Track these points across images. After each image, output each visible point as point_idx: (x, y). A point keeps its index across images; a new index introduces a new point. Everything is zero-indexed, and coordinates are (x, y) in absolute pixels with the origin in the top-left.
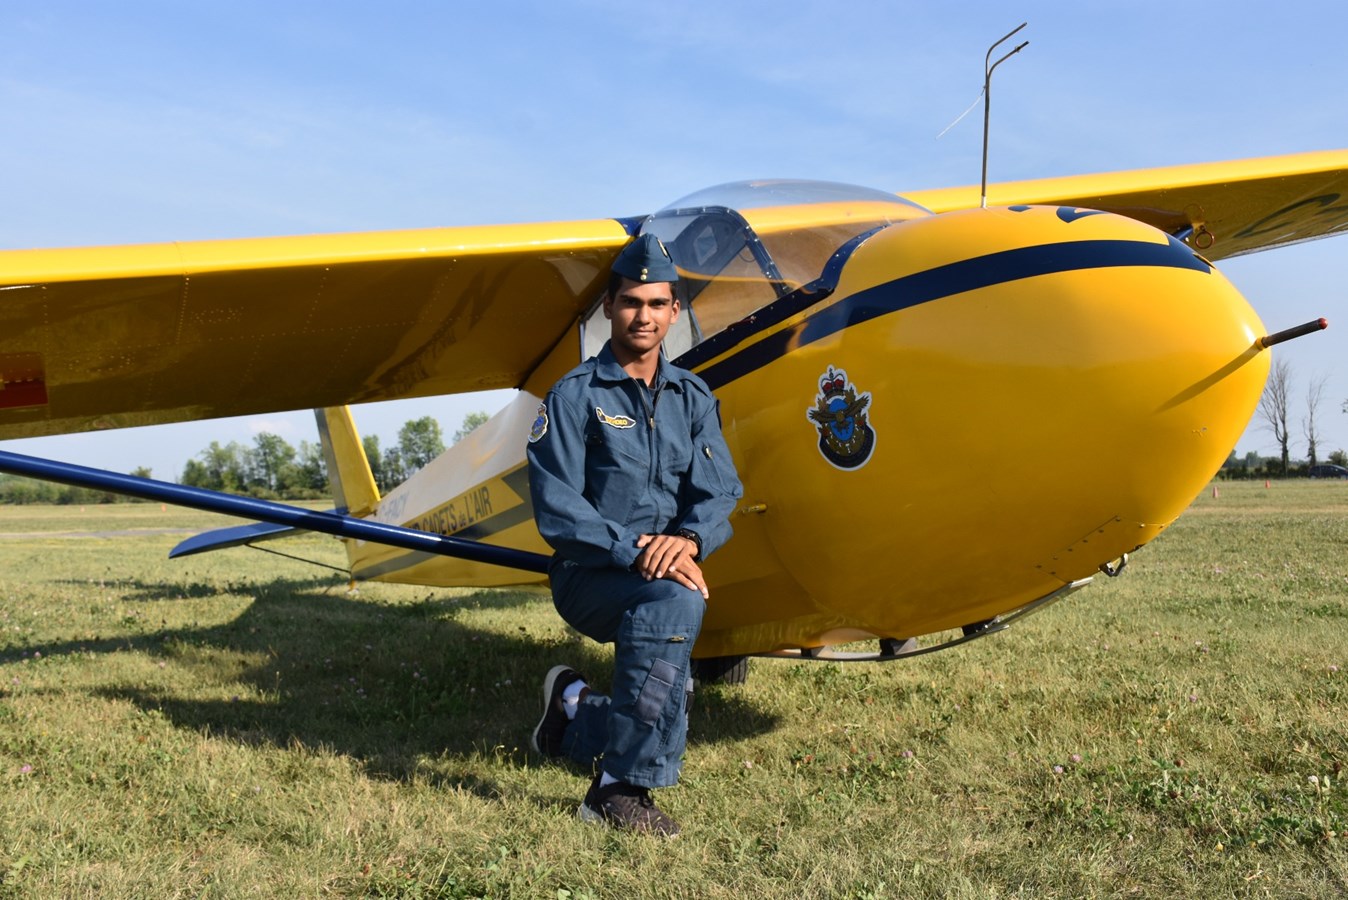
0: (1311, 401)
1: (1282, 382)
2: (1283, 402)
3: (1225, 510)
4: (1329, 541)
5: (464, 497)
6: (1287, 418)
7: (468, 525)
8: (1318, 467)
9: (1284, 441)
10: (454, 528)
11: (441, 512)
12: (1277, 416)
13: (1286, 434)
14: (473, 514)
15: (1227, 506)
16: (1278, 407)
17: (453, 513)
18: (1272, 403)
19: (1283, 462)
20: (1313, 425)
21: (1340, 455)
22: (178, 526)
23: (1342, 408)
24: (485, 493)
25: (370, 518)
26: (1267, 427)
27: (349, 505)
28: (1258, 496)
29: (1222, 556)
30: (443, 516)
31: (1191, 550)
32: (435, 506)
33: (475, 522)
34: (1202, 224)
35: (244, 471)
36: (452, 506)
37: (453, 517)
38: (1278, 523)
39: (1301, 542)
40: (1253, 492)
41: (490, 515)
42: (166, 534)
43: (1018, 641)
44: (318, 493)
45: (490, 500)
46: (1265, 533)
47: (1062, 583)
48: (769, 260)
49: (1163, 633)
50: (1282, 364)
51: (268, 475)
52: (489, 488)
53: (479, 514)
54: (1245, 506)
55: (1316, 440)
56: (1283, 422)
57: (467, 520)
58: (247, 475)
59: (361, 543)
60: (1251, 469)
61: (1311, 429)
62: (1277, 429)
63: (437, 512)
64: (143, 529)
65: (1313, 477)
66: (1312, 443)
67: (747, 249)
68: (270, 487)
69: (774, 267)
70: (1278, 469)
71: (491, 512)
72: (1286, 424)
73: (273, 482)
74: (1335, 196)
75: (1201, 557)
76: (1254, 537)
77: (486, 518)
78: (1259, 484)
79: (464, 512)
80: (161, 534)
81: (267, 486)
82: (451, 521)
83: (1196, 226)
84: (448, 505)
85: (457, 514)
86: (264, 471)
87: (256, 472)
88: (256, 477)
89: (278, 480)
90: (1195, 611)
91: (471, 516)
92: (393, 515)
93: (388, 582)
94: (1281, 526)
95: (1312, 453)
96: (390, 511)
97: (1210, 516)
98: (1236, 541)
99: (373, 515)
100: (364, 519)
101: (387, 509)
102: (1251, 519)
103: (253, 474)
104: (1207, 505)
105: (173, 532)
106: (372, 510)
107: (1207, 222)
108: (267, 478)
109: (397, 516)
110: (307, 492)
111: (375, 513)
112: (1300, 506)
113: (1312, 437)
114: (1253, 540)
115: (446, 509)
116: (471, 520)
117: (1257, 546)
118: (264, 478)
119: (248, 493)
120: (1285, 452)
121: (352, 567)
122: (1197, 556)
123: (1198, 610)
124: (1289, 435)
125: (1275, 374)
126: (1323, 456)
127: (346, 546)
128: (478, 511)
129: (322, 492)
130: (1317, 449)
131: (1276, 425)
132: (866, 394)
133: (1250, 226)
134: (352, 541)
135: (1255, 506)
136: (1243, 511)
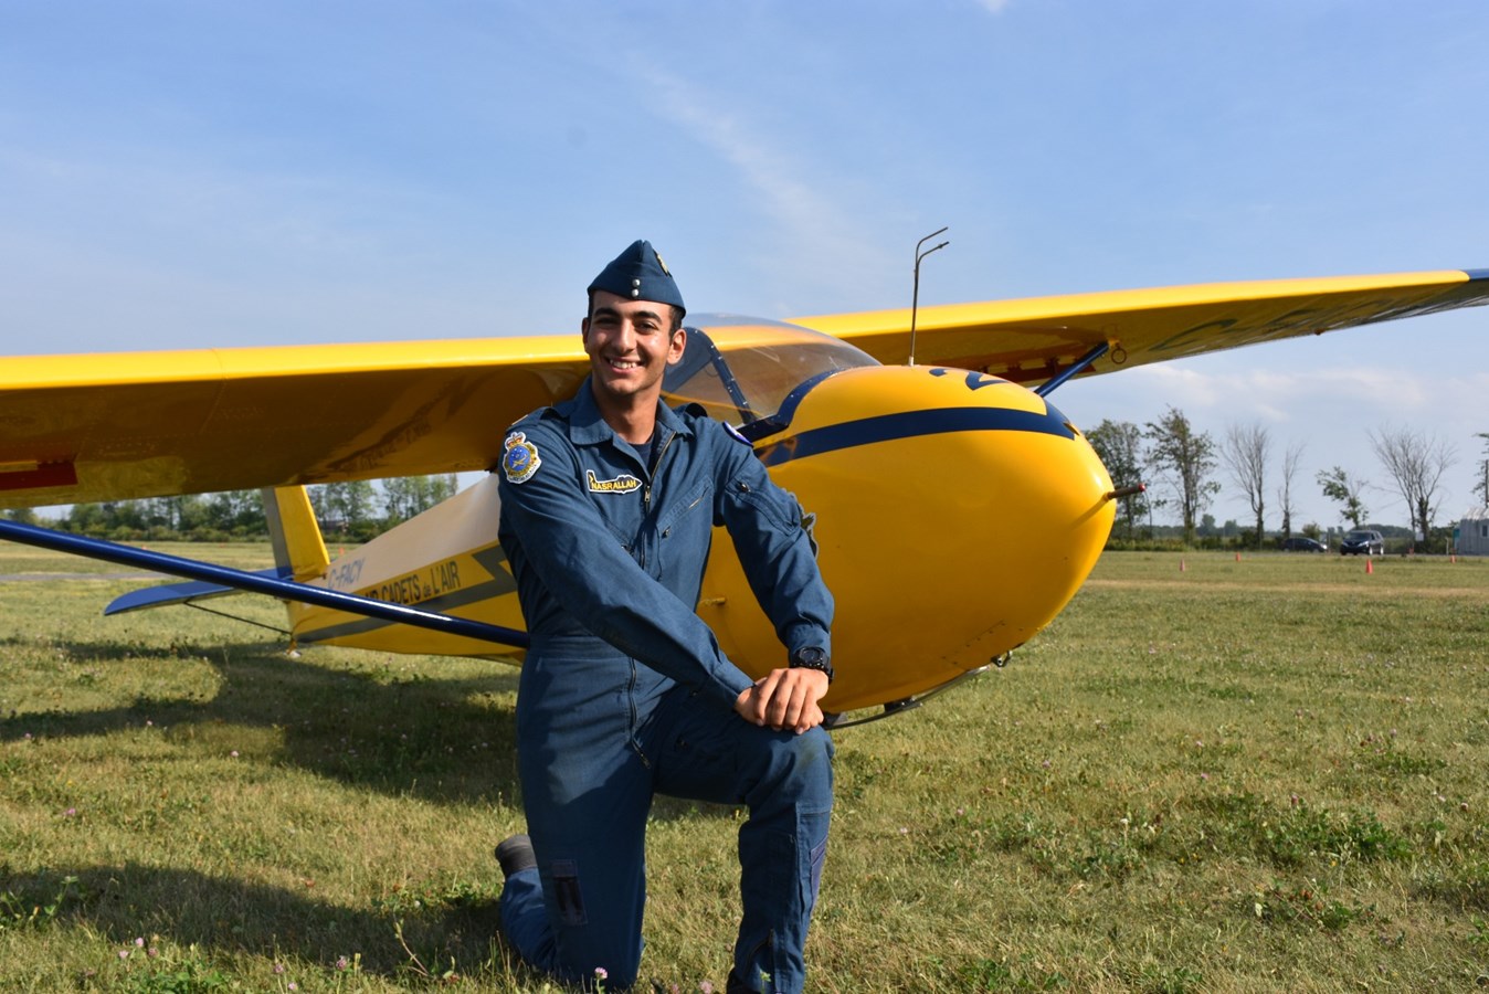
0: (1287, 470)
1: (1259, 450)
2: (1260, 472)
3: (1185, 585)
4: (1273, 622)
5: (431, 569)
6: (1263, 488)
7: (433, 595)
8: (1291, 540)
9: (1260, 511)
10: (418, 598)
11: (403, 581)
12: (1254, 485)
13: (1261, 504)
14: (439, 586)
15: (1191, 581)
16: (1255, 477)
17: (417, 583)
18: (1249, 471)
19: (1258, 534)
20: (1289, 496)
21: (1313, 527)
22: (76, 571)
23: (1316, 480)
24: (453, 567)
25: (318, 582)
26: (1243, 497)
27: (293, 563)
28: (1226, 570)
29: (1170, 634)
30: (406, 585)
31: (1142, 628)
32: (397, 574)
33: (441, 593)
34: (1117, 341)
35: (142, 508)
36: (415, 577)
37: (417, 587)
38: (1230, 602)
39: (1247, 622)
40: (1221, 565)
41: (457, 588)
42: (67, 580)
43: (945, 717)
44: (226, 535)
45: (459, 574)
46: (1216, 612)
47: (962, 671)
48: (731, 377)
49: (1076, 711)
50: (1260, 432)
51: (170, 513)
52: (457, 563)
53: (446, 587)
54: (1208, 581)
55: (1291, 511)
56: (1260, 492)
57: (432, 591)
58: (146, 513)
59: (307, 606)
60: (1225, 540)
61: (1287, 501)
62: (1253, 500)
63: (398, 581)
64: (39, 573)
65: (1287, 550)
66: (1287, 515)
67: (711, 365)
68: (172, 526)
69: (734, 382)
70: (1252, 540)
71: (459, 585)
72: (1263, 494)
73: (176, 521)
74: (1232, 321)
75: (1150, 635)
76: (1204, 616)
77: (453, 590)
78: (1231, 555)
79: (429, 582)
80: (61, 580)
81: (167, 525)
82: (414, 591)
83: (1111, 343)
84: (412, 575)
85: (421, 584)
86: (165, 509)
87: (156, 509)
88: (156, 515)
89: (181, 517)
90: (1113, 692)
91: (437, 587)
92: (346, 579)
93: (338, 646)
94: (1233, 604)
95: (1286, 524)
96: (342, 576)
97: (1170, 591)
98: (1186, 620)
99: (321, 579)
100: (308, 583)
101: (338, 574)
102: (1207, 595)
103: (153, 512)
104: (1171, 579)
105: (75, 578)
106: (321, 573)
107: (1121, 340)
108: (168, 517)
109: (352, 581)
110: (215, 533)
111: (324, 576)
112: (1261, 582)
113: (1287, 508)
114: (1202, 618)
115: (409, 579)
116: (437, 591)
117: (1205, 625)
118: (164, 516)
119: (146, 533)
120: (1260, 522)
121: (294, 628)
122: (1147, 634)
123: (1117, 690)
124: (1265, 505)
125: (1253, 442)
126: (1297, 527)
127: (288, 608)
128: (445, 583)
129: (232, 534)
130: (1292, 520)
131: (1252, 494)
132: (811, 514)
133: (1162, 342)
134: (296, 604)
135: (1218, 581)
136: (1205, 586)
